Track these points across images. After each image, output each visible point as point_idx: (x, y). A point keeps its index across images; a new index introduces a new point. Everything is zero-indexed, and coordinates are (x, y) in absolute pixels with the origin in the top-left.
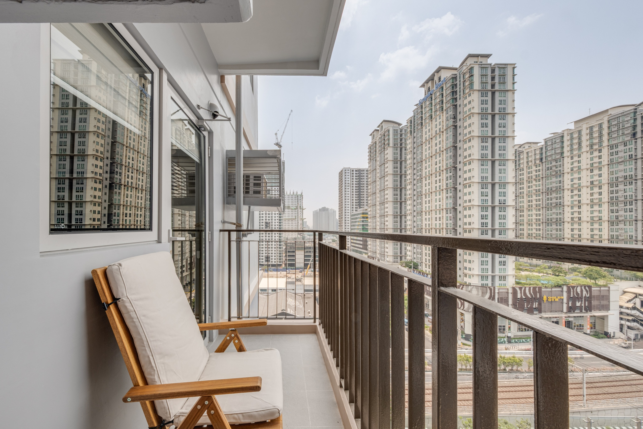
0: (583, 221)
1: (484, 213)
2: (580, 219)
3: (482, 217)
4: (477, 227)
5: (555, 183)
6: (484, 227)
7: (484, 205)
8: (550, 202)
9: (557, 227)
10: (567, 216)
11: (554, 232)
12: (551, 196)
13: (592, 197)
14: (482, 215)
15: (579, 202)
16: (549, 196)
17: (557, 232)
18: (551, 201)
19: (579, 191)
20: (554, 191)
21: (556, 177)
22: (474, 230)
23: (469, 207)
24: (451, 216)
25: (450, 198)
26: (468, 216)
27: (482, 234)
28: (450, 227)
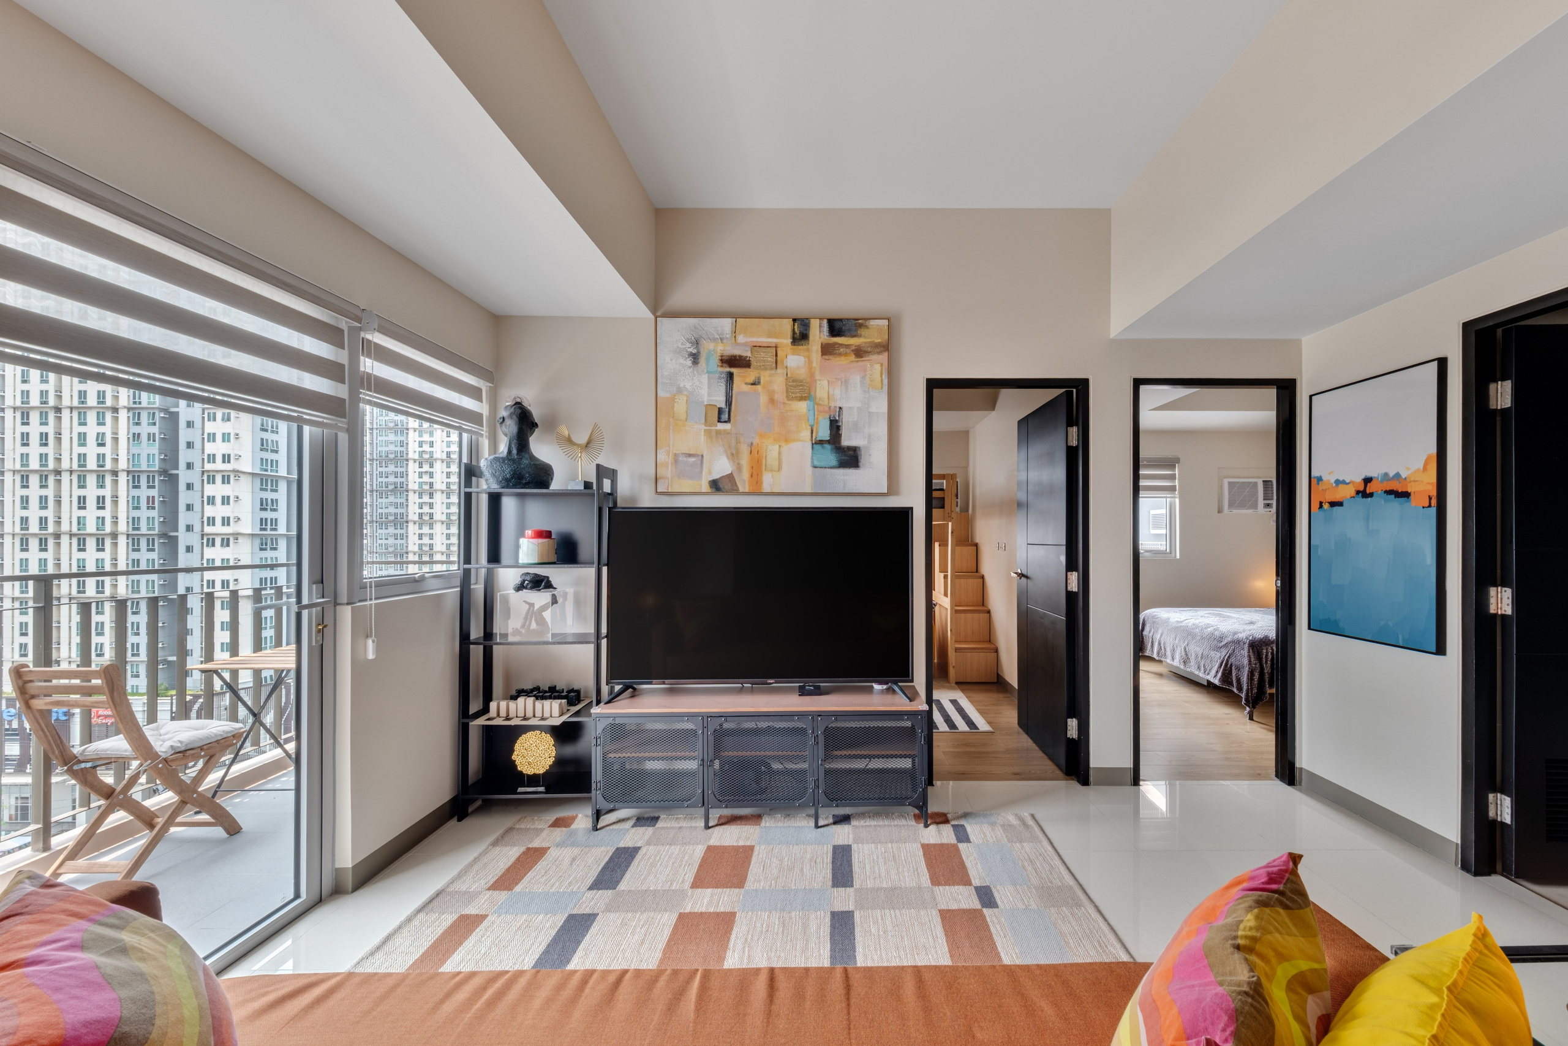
0: (436, 521)
1: (269, 495)
2: (431, 516)
3: (264, 505)
4: (250, 531)
5: (393, 445)
6: (269, 532)
7: (269, 473)
8: (384, 480)
9: (396, 531)
10: (413, 512)
11: (391, 541)
12: (387, 469)
13: (448, 480)
14: (261, 499)
15: (431, 485)
16: (383, 469)
17: (396, 542)
18: (387, 480)
19: (431, 466)
20: (391, 460)
21: (396, 433)
22: (241, 540)
23: (223, 477)
24: (153, 497)
25: (149, 439)
26: (218, 500)
27: (261, 549)
28: (149, 529)
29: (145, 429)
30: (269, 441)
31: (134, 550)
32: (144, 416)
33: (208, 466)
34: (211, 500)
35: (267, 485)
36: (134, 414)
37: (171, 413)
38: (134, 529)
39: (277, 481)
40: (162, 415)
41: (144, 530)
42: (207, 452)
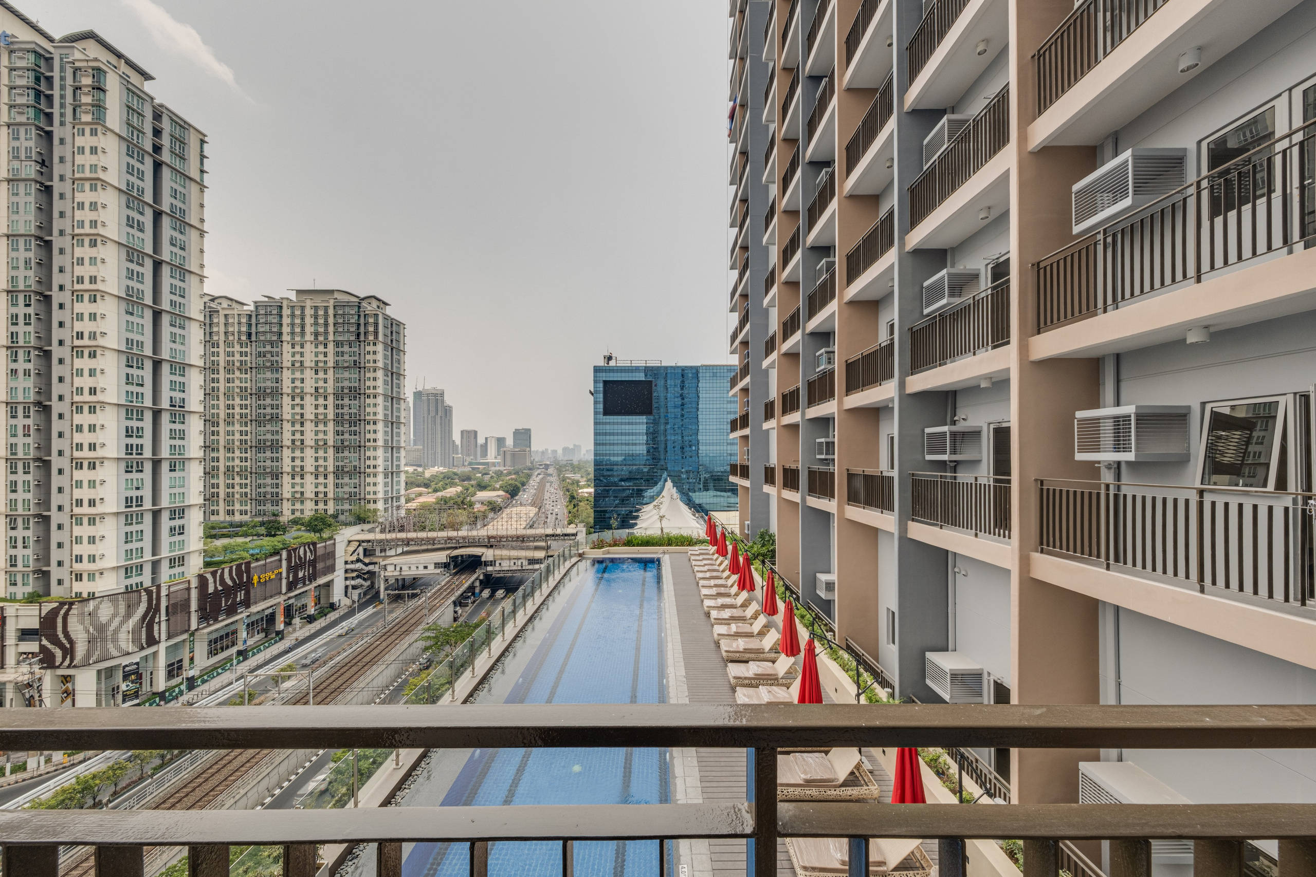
0: (306, 446)
1: (135, 424)
2: (302, 441)
3: (129, 433)
4: (115, 456)
5: (270, 382)
6: (135, 456)
7: (134, 404)
8: (262, 411)
9: (272, 455)
10: (287, 438)
11: (268, 463)
12: (264, 402)
13: (316, 411)
14: (127, 428)
15: (302, 416)
18: (264, 411)
21: (272, 371)
22: (106, 463)
23: (90, 407)
24: (29, 426)
25: (25, 375)
26: (86, 428)
27: (127, 472)
28: (25, 454)
29: (21, 366)
30: (135, 377)
31: (12, 473)
32: (21, 353)
33: (77, 398)
34: (79, 428)
35: (132, 414)
36: (12, 352)
37: (46, 351)
38: (12, 454)
39: (142, 411)
40: (37, 353)
41: (20, 455)
42: (75, 385)
